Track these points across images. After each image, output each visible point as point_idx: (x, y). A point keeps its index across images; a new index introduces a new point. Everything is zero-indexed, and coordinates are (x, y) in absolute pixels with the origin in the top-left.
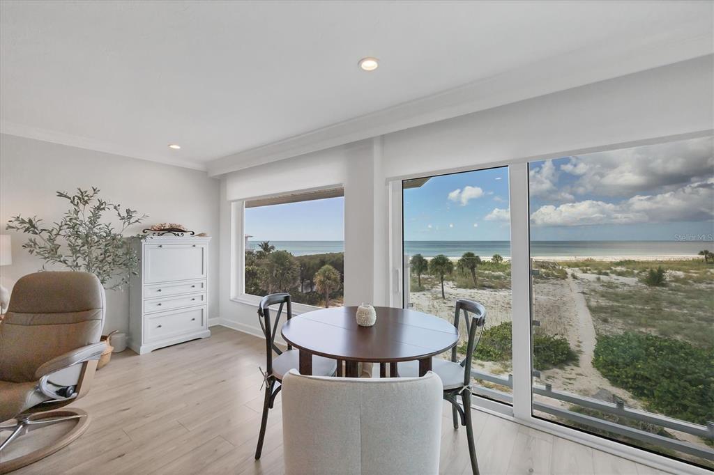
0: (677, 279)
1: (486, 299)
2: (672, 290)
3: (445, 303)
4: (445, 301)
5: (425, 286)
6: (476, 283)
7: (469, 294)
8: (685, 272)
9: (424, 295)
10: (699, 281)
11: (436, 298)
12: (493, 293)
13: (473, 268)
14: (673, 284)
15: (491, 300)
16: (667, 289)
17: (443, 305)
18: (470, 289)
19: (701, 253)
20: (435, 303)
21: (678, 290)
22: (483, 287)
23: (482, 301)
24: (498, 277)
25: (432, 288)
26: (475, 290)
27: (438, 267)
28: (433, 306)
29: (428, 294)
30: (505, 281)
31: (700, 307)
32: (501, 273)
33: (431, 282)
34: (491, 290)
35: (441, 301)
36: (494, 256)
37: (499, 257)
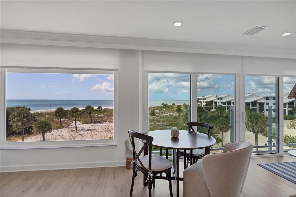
0: (157, 113)
1: (98, 128)
2: (157, 117)
3: (78, 133)
4: (77, 132)
5: (64, 125)
6: (92, 121)
7: (89, 127)
8: (159, 110)
9: (64, 130)
10: (162, 113)
11: (72, 131)
12: (100, 124)
13: (90, 113)
14: (157, 115)
15: (100, 128)
16: (155, 116)
17: (77, 134)
18: (89, 124)
19: (162, 104)
20: (72, 133)
21: (158, 117)
22: (96, 122)
23: (96, 129)
24: (101, 117)
25: (68, 126)
26: (92, 124)
27: (73, 114)
28: (72, 136)
29: (67, 129)
30: (105, 119)
31: (163, 121)
32: (102, 115)
33: (67, 122)
34: (99, 123)
35: (75, 132)
36: (98, 107)
37: (101, 107)
